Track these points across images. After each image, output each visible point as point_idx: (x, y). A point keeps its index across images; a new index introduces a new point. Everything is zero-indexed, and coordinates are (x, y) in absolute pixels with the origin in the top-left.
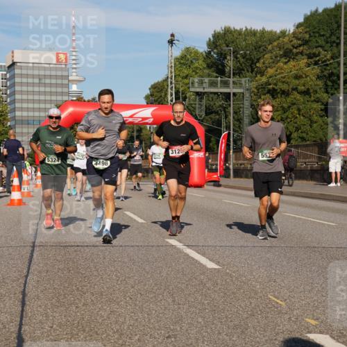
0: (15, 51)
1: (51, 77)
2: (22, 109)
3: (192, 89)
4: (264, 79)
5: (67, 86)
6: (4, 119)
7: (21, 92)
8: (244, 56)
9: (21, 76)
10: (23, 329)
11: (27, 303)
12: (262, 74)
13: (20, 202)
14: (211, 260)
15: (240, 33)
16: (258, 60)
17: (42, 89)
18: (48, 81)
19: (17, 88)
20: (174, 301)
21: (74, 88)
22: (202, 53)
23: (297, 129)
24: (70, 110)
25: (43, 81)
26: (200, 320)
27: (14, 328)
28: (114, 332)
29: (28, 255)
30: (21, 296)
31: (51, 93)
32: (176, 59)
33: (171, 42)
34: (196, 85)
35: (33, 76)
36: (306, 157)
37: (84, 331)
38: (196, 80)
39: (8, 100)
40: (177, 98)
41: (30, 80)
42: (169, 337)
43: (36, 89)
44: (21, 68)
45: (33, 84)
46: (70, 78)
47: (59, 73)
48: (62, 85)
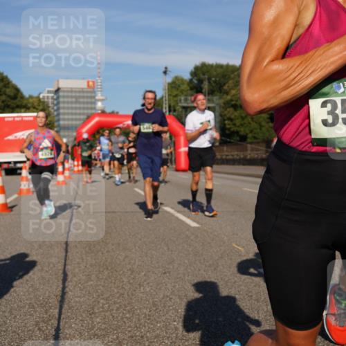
0: (60, 80)
1: (83, 97)
2: (64, 120)
3: (180, 105)
4: (229, 97)
5: (95, 103)
7: (64, 108)
8: (215, 82)
9: (64, 97)
10: (67, 267)
11: (69, 250)
12: (227, 93)
13: (64, 182)
14: (194, 221)
15: (211, 66)
16: (225, 84)
17: (78, 106)
18: (81, 100)
19: (61, 105)
20: (168, 249)
21: (99, 105)
22: (186, 81)
23: (251, 131)
24: (97, 119)
25: (78, 100)
26: (186, 261)
27: (60, 267)
30: (64, 246)
31: (84, 108)
32: (169, 84)
33: (165, 73)
34: (183, 101)
35: (72, 97)
36: (257, 150)
37: (107, 269)
38: (183, 98)
39: (55, 113)
40: (170, 111)
41: (70, 100)
42: (165, 273)
43: (74, 105)
44: (64, 91)
45: (72, 103)
46: (97, 98)
47: (89, 95)
48: (91, 103)
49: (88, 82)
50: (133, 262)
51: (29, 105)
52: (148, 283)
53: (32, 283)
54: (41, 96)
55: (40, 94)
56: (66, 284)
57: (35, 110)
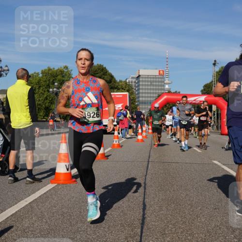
0: (140, 70)
1: (156, 82)
2: (142, 97)
5: (164, 86)
6: (134, 101)
7: (142, 89)
9: (143, 81)
11: (147, 188)
13: (142, 140)
17: (152, 87)
18: (155, 84)
19: (141, 87)
21: (167, 86)
24: (165, 97)
25: (152, 84)
28: (188, 205)
29: (146, 166)
31: (156, 89)
32: (217, 72)
33: (214, 64)
35: (148, 81)
37: (174, 203)
39: (137, 93)
41: (147, 83)
42: (215, 209)
43: (149, 87)
44: (143, 78)
45: (148, 85)
46: (165, 82)
47: (160, 80)
48: (161, 86)
49: (159, 71)
50: (192, 199)
51: (119, 87)
52: (203, 216)
53: (122, 209)
54: (127, 81)
55: (127, 79)
56: (146, 212)
57: (123, 90)
